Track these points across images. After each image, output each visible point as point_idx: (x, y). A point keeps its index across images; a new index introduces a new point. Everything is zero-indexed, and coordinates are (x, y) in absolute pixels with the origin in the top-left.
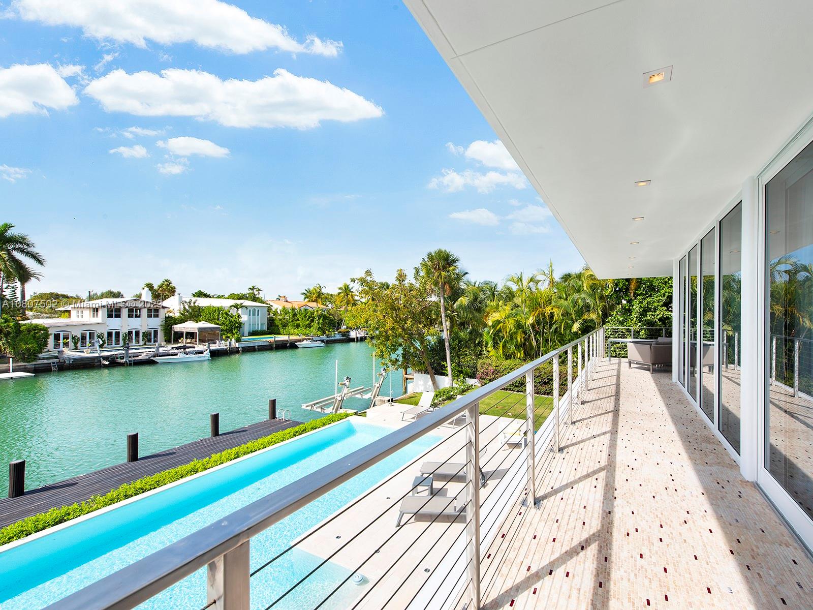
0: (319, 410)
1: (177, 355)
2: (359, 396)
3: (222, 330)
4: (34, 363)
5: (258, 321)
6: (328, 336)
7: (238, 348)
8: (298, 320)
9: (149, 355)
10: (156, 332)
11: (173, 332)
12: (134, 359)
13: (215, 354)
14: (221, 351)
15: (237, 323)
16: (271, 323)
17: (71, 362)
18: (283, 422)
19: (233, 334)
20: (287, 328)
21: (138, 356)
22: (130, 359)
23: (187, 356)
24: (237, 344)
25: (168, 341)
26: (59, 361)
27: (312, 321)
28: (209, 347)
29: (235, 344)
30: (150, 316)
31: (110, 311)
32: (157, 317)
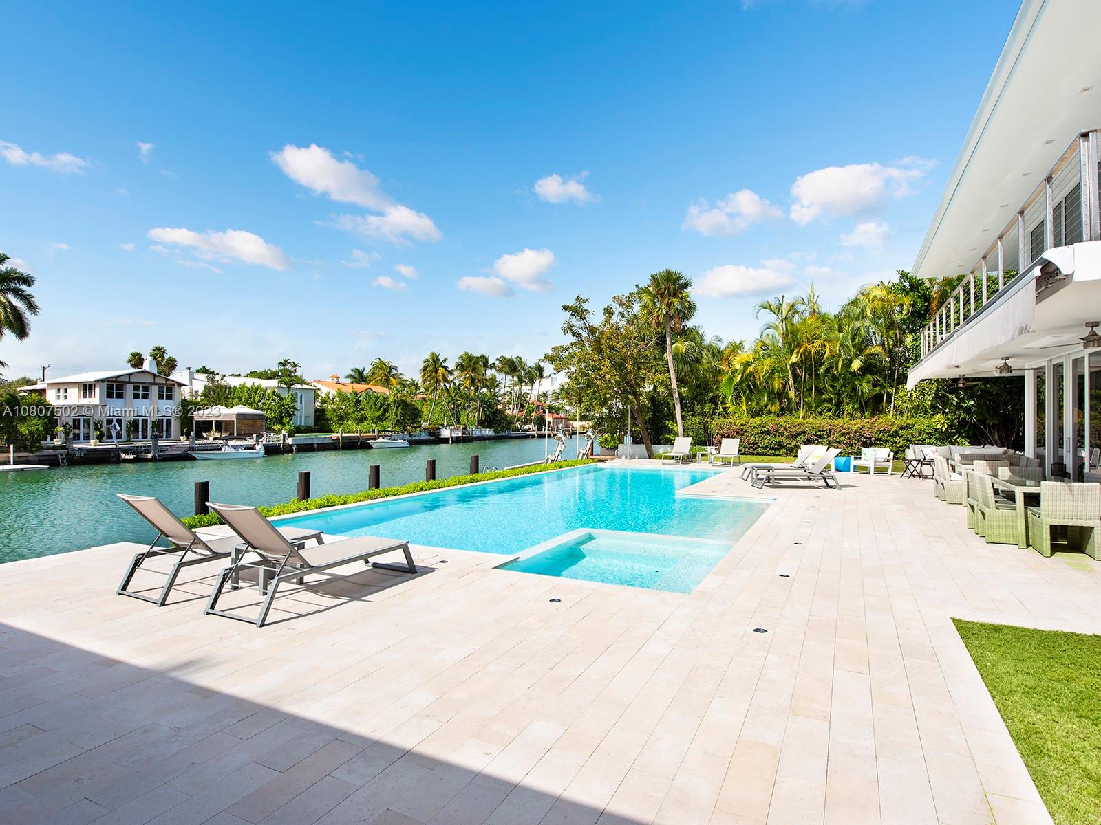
1: (220, 449)
3: (268, 419)
4: (38, 454)
5: (301, 412)
6: (410, 434)
7: (291, 446)
8: (363, 410)
9: (181, 449)
10: (169, 422)
11: (193, 422)
14: (276, 447)
15: (290, 409)
16: (318, 415)
17: (82, 456)
20: (345, 422)
21: (169, 451)
22: (159, 453)
26: (68, 453)
27: (386, 411)
29: (288, 440)
30: (161, 397)
31: (110, 387)
32: (171, 399)
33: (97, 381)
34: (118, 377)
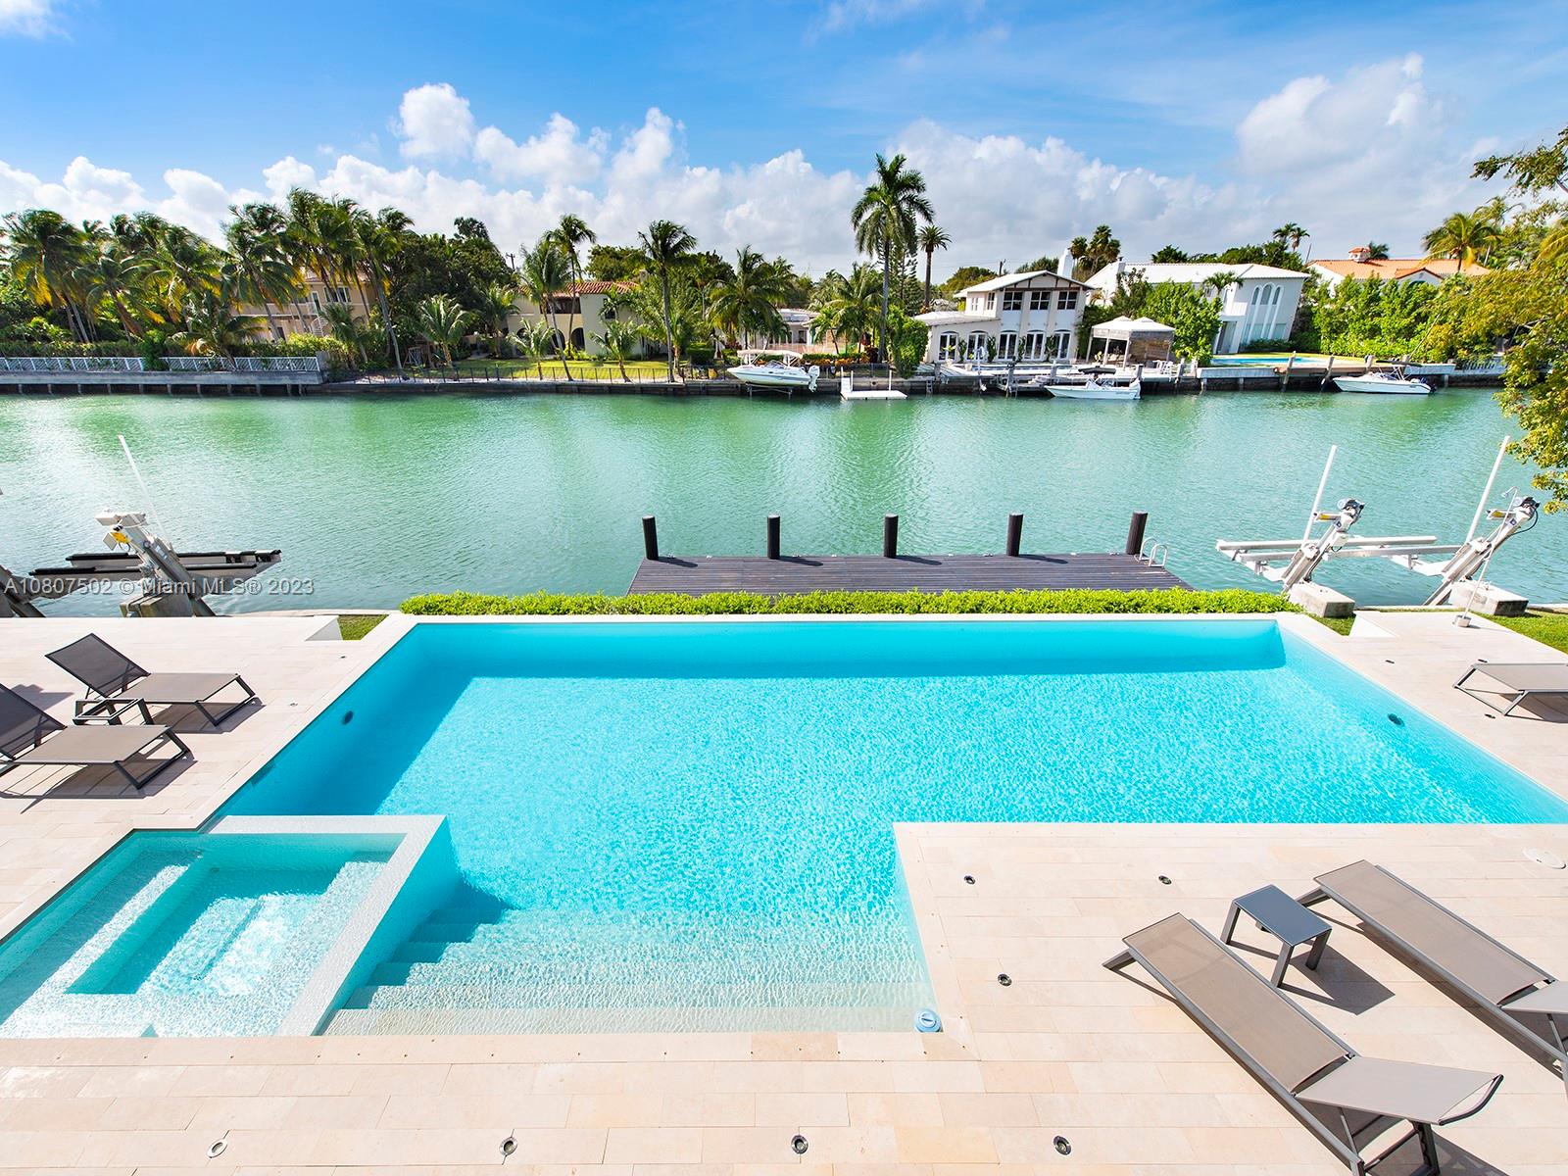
0: (1251, 565)
1: (1084, 384)
2: (1402, 560)
3: (1176, 339)
5: (1271, 318)
6: (1460, 365)
7: (1200, 380)
8: (1379, 315)
9: (1040, 380)
10: (1066, 337)
11: (1091, 339)
12: (1019, 385)
13: (1150, 389)
14: (1163, 383)
15: (1210, 322)
16: (1303, 322)
18: (1145, 569)
19: (1197, 348)
20: (1342, 336)
21: (1027, 382)
22: (1014, 385)
23: (1101, 388)
24: (1200, 370)
25: (1081, 356)
26: (936, 379)
28: (1139, 374)
29: (1194, 371)
30: (1061, 306)
31: (1008, 297)
32: (1073, 308)
33: (997, 290)
34: (1016, 284)
